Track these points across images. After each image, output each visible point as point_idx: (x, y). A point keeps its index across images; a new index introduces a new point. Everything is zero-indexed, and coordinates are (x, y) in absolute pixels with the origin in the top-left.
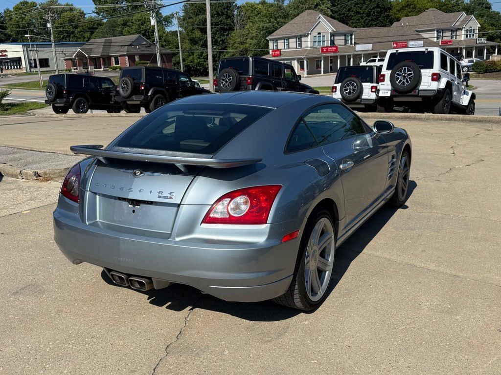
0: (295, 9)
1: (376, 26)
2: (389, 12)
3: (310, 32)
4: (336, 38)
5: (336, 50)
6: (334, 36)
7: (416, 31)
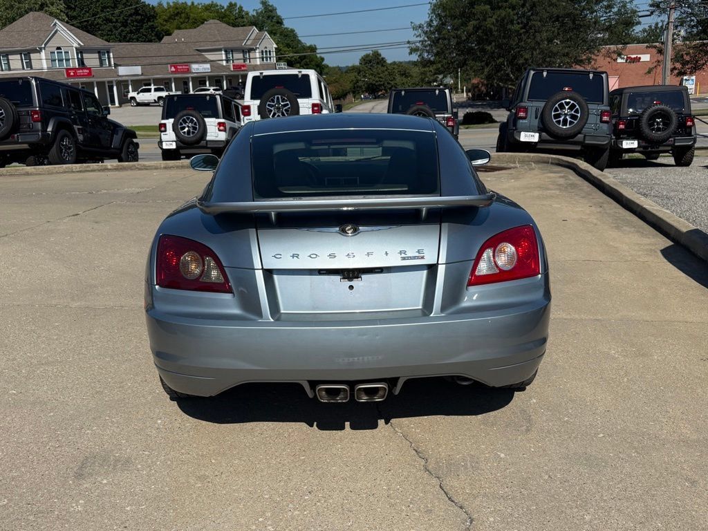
0: (7, 9)
1: (138, 41)
2: (153, 21)
3: (43, 46)
4: (85, 56)
5: (90, 74)
6: (81, 53)
7: (197, 50)
